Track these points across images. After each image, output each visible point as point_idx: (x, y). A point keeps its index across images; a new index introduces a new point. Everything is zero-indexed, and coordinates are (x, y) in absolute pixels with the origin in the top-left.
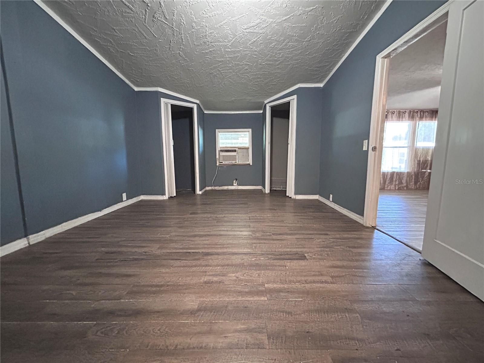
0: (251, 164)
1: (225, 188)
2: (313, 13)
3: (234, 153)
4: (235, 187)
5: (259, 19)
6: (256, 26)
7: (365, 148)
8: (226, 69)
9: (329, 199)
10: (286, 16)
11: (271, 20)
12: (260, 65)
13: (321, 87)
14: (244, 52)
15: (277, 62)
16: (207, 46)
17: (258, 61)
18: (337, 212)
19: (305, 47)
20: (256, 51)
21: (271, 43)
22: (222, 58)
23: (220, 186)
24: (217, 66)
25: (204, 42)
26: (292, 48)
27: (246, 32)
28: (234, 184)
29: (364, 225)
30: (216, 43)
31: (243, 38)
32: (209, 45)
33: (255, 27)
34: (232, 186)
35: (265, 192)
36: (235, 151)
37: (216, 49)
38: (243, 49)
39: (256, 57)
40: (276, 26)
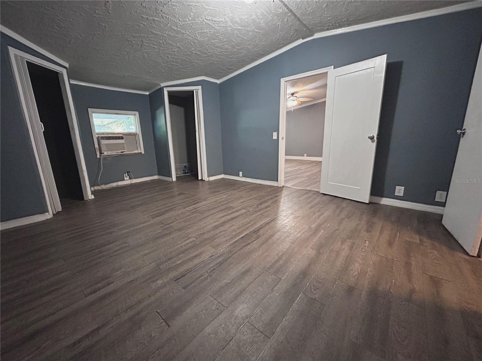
0: (143, 153)
1: (114, 185)
2: (256, 34)
3: (122, 141)
4: (127, 181)
5: (224, 19)
6: (217, 22)
7: (275, 137)
8: (153, 43)
9: (239, 176)
10: (241, 27)
11: (231, 24)
12: (190, 52)
13: (217, 83)
14: (188, 36)
15: (204, 55)
16: (155, 13)
17: (191, 48)
18: (251, 183)
19: (233, 52)
20: (197, 40)
21: (215, 39)
22: (160, 32)
23: (106, 184)
24: (145, 37)
25: (156, 8)
26: (225, 49)
27: (205, 23)
28: (125, 179)
29: (279, 186)
30: (168, 15)
31: (198, 25)
32: (158, 14)
33: (215, 23)
34: (123, 180)
35: (172, 180)
36: (122, 138)
37: (162, 21)
38: (189, 33)
39: (192, 45)
40: (230, 29)
